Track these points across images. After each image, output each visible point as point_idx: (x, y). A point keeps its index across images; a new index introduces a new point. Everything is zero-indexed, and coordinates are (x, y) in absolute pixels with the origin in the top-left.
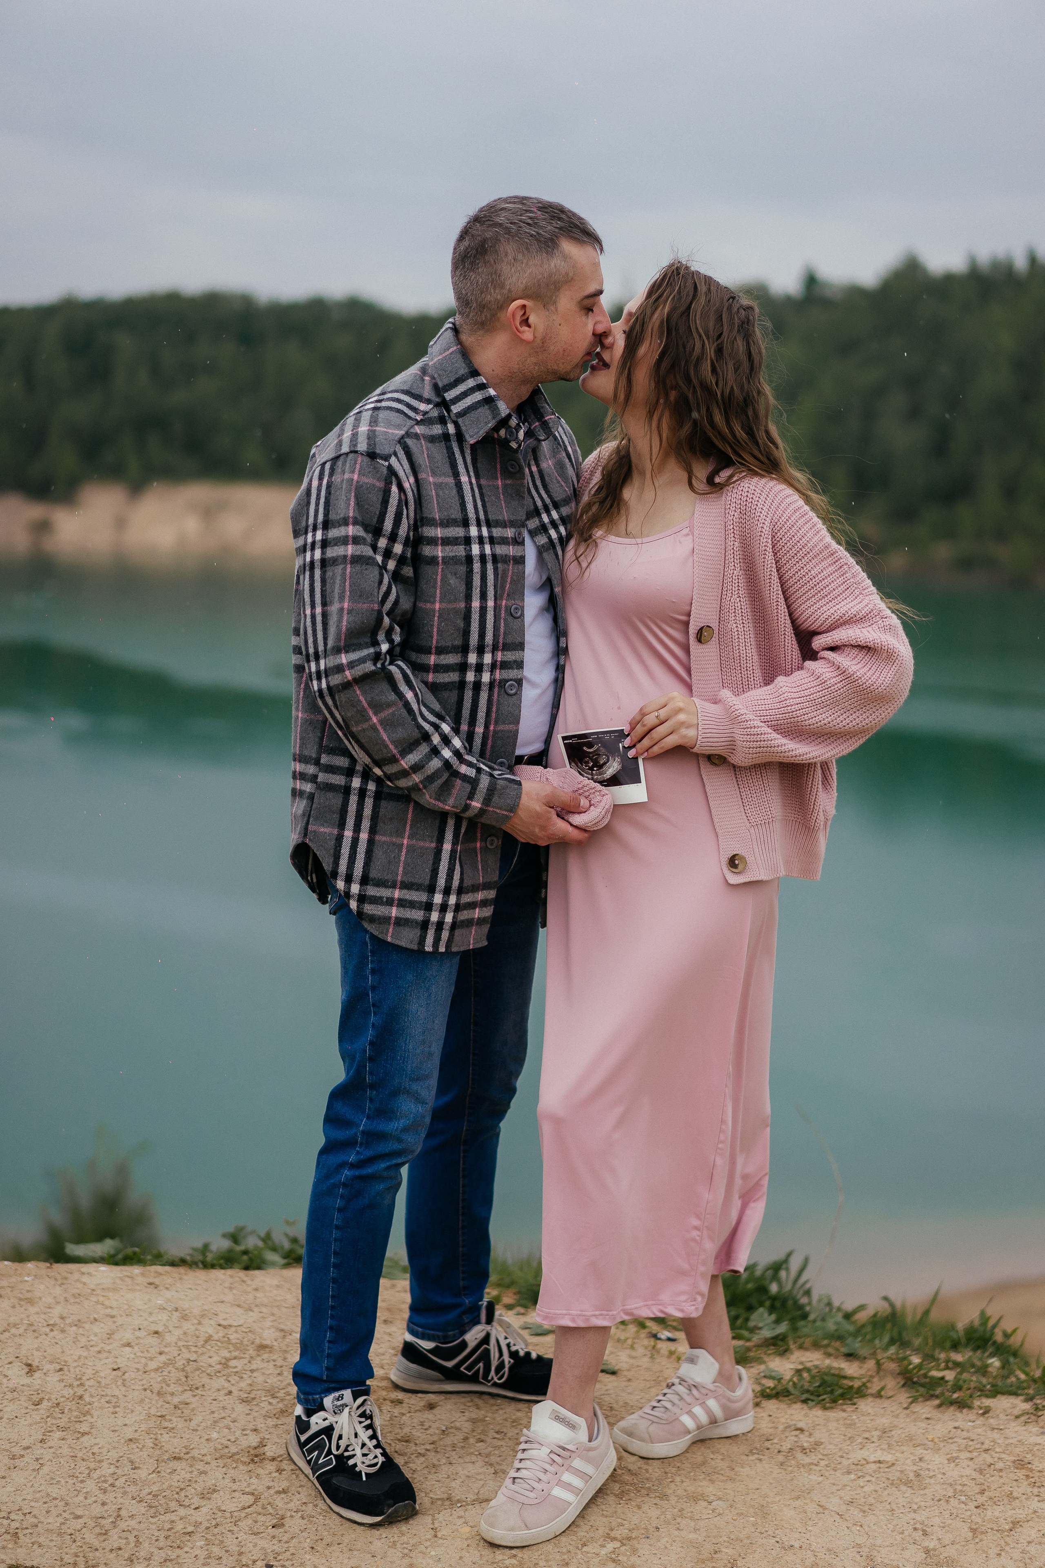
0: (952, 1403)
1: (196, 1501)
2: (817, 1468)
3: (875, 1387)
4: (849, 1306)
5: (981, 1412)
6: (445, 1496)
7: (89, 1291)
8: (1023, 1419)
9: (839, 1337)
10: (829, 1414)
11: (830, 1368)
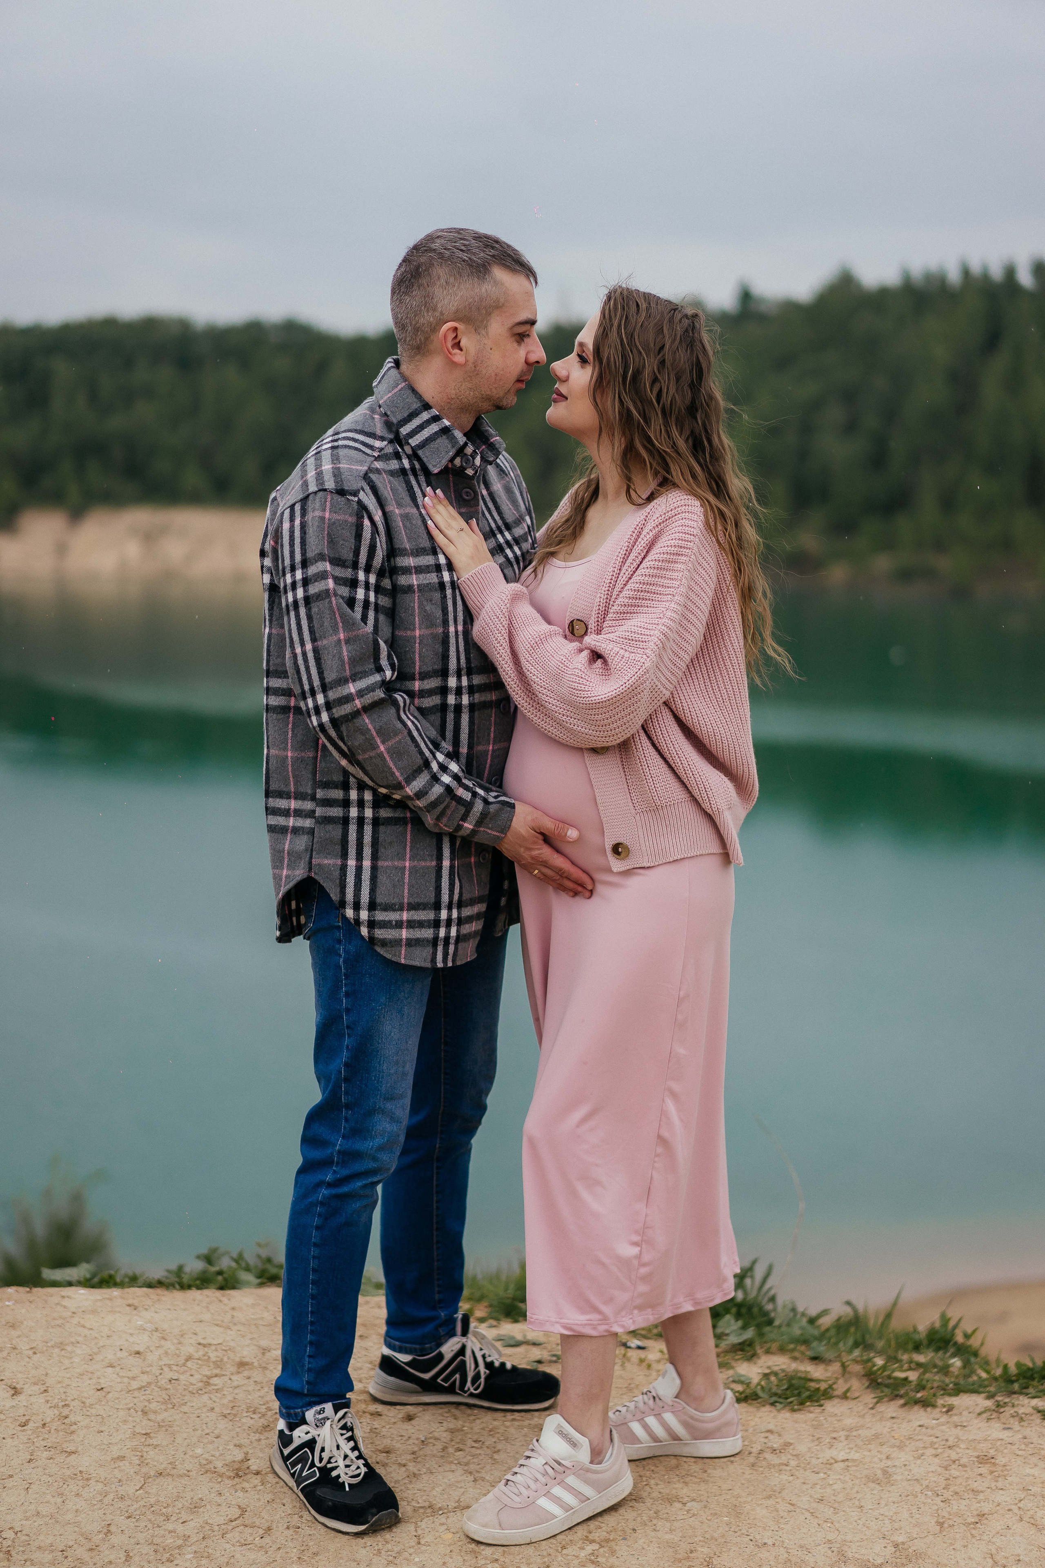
0: (917, 1402)
1: (184, 1516)
2: (788, 1468)
3: (840, 1388)
4: (813, 1312)
5: (944, 1410)
6: (427, 1504)
7: (70, 1314)
8: (985, 1415)
9: (805, 1341)
10: (797, 1415)
11: (796, 1371)
